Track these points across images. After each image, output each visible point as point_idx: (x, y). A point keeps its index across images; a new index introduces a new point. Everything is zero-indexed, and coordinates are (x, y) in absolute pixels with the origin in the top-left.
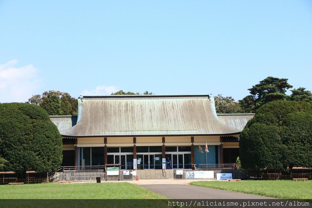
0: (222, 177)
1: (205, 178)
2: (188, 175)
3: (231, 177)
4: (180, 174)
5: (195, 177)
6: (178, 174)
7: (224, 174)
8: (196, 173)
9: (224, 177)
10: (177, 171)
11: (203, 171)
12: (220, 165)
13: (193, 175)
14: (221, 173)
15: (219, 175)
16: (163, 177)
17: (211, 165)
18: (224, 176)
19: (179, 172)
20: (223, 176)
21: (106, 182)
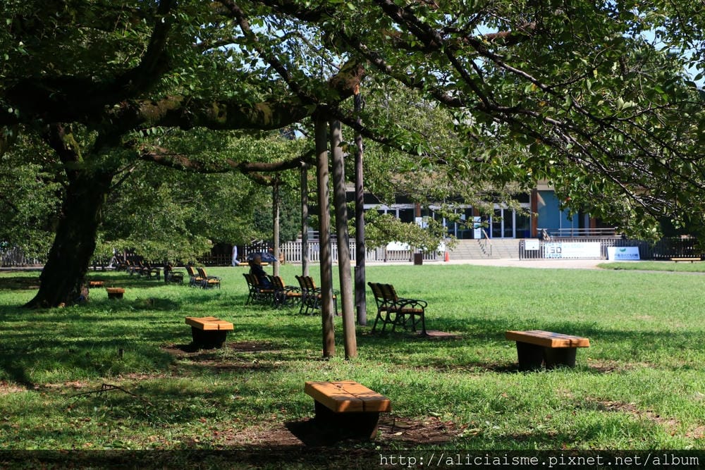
0: (619, 255)
1: (582, 256)
2: (550, 251)
3: (636, 255)
4: (532, 249)
5: (563, 255)
6: (529, 249)
7: (623, 248)
8: (565, 247)
9: (622, 255)
10: (526, 243)
11: (579, 243)
12: (590, 231)
13: (559, 250)
14: (616, 246)
15: (613, 251)
16: (485, 255)
17: (593, 231)
18: (624, 253)
19: (532, 244)
20: (620, 253)
21: (386, 264)
